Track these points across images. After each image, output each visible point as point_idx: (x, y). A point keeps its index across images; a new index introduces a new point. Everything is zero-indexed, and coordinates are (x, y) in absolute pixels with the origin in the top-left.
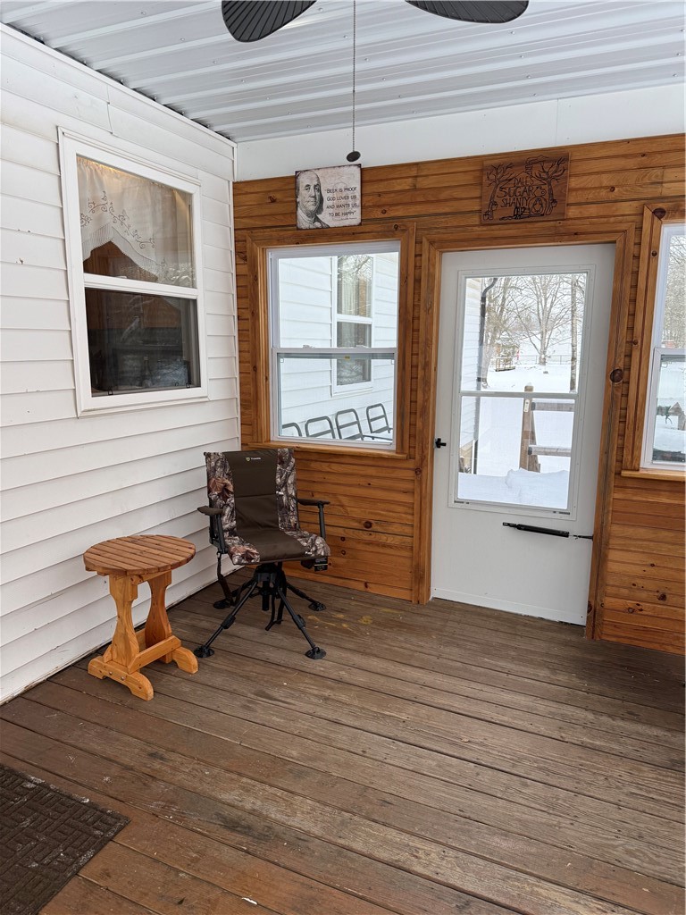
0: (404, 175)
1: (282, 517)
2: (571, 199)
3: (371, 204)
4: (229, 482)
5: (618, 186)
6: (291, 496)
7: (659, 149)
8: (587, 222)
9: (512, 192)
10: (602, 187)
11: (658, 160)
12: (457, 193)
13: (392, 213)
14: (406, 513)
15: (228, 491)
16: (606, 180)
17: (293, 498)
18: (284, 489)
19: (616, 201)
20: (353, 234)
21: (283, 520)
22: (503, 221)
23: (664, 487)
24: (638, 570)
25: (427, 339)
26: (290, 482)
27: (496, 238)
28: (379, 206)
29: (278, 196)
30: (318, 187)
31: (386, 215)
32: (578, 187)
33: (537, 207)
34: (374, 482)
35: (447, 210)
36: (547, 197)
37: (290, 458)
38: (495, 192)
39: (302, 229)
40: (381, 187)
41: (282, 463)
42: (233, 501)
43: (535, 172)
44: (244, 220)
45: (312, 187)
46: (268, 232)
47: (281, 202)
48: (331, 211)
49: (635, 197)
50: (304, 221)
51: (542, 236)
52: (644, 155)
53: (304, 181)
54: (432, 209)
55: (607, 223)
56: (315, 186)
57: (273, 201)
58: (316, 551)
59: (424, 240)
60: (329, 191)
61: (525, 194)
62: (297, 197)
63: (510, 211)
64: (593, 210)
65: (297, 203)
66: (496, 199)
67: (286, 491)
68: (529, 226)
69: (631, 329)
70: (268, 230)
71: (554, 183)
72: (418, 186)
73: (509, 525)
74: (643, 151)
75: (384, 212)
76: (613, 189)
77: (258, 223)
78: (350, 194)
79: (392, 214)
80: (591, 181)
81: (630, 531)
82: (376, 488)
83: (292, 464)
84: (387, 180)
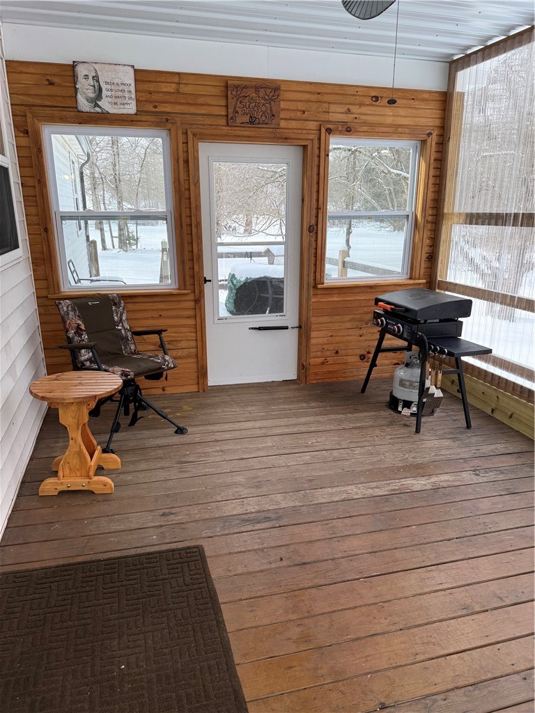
0: (169, 81)
1: (125, 346)
2: (282, 116)
3: (144, 99)
4: (81, 323)
5: (308, 111)
6: (127, 329)
7: (326, 91)
8: (291, 131)
9: (247, 106)
10: (298, 110)
11: (326, 98)
12: (210, 101)
13: (161, 108)
14: (191, 332)
15: (81, 329)
16: (301, 106)
17: (129, 331)
18: (121, 324)
19: (306, 120)
20: (132, 121)
21: (126, 348)
22: (242, 125)
23: (335, 291)
24: (325, 340)
25: (196, 205)
26: (124, 319)
27: (238, 136)
28: (150, 102)
29: (56, 80)
30: (96, 78)
31: (157, 110)
32: (285, 108)
33: (264, 118)
34: (164, 313)
35: (203, 112)
36: (269, 111)
37: (120, 301)
38: (236, 103)
39: (83, 112)
40: (151, 87)
41: (115, 304)
42: (86, 337)
43: (262, 93)
44: (21, 97)
45: (90, 78)
46: (48, 111)
47: (59, 85)
48: (110, 100)
49: (315, 119)
50: (84, 105)
51: (266, 138)
52: (319, 94)
53: (81, 71)
54: (192, 110)
55: (302, 133)
56: (93, 77)
57: (51, 84)
58: (168, 365)
59: (189, 132)
60: (107, 83)
61: (256, 108)
62: (75, 84)
63: (247, 119)
64: (293, 124)
65: (76, 90)
66: (238, 109)
67: (123, 326)
68: (258, 130)
69: (318, 200)
70: (48, 109)
71: (273, 103)
72: (181, 91)
73: (252, 328)
74: (318, 91)
75: (155, 107)
76: (304, 112)
77: (38, 101)
78: (126, 88)
79: (162, 110)
80: (292, 106)
81: (320, 319)
82: (166, 318)
83: (122, 305)
84: (155, 82)
